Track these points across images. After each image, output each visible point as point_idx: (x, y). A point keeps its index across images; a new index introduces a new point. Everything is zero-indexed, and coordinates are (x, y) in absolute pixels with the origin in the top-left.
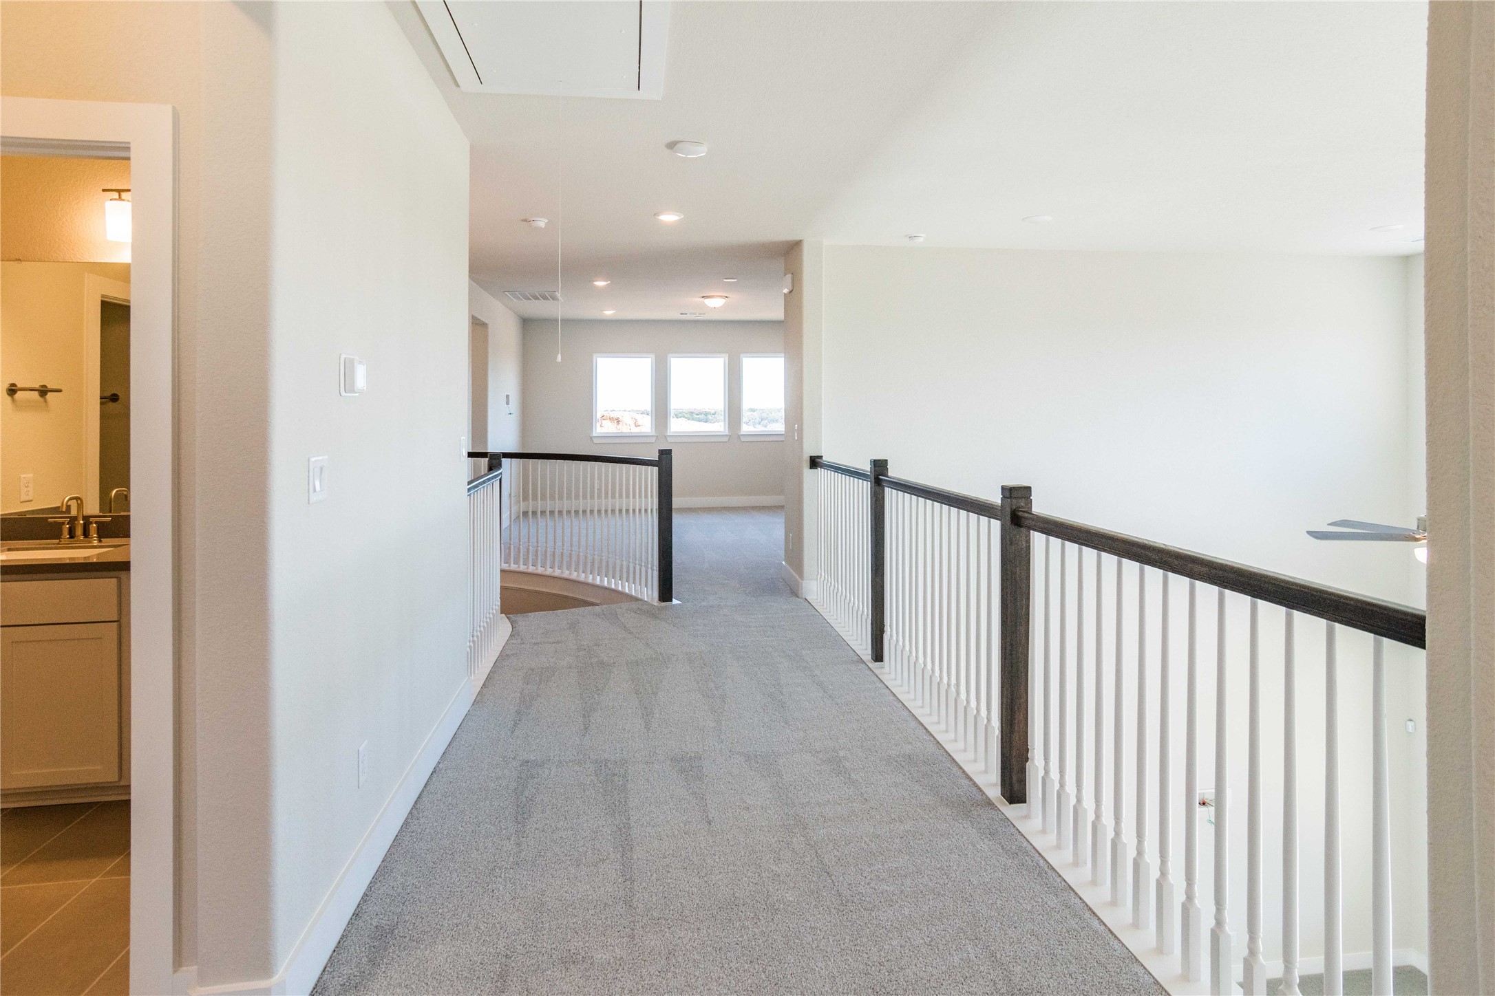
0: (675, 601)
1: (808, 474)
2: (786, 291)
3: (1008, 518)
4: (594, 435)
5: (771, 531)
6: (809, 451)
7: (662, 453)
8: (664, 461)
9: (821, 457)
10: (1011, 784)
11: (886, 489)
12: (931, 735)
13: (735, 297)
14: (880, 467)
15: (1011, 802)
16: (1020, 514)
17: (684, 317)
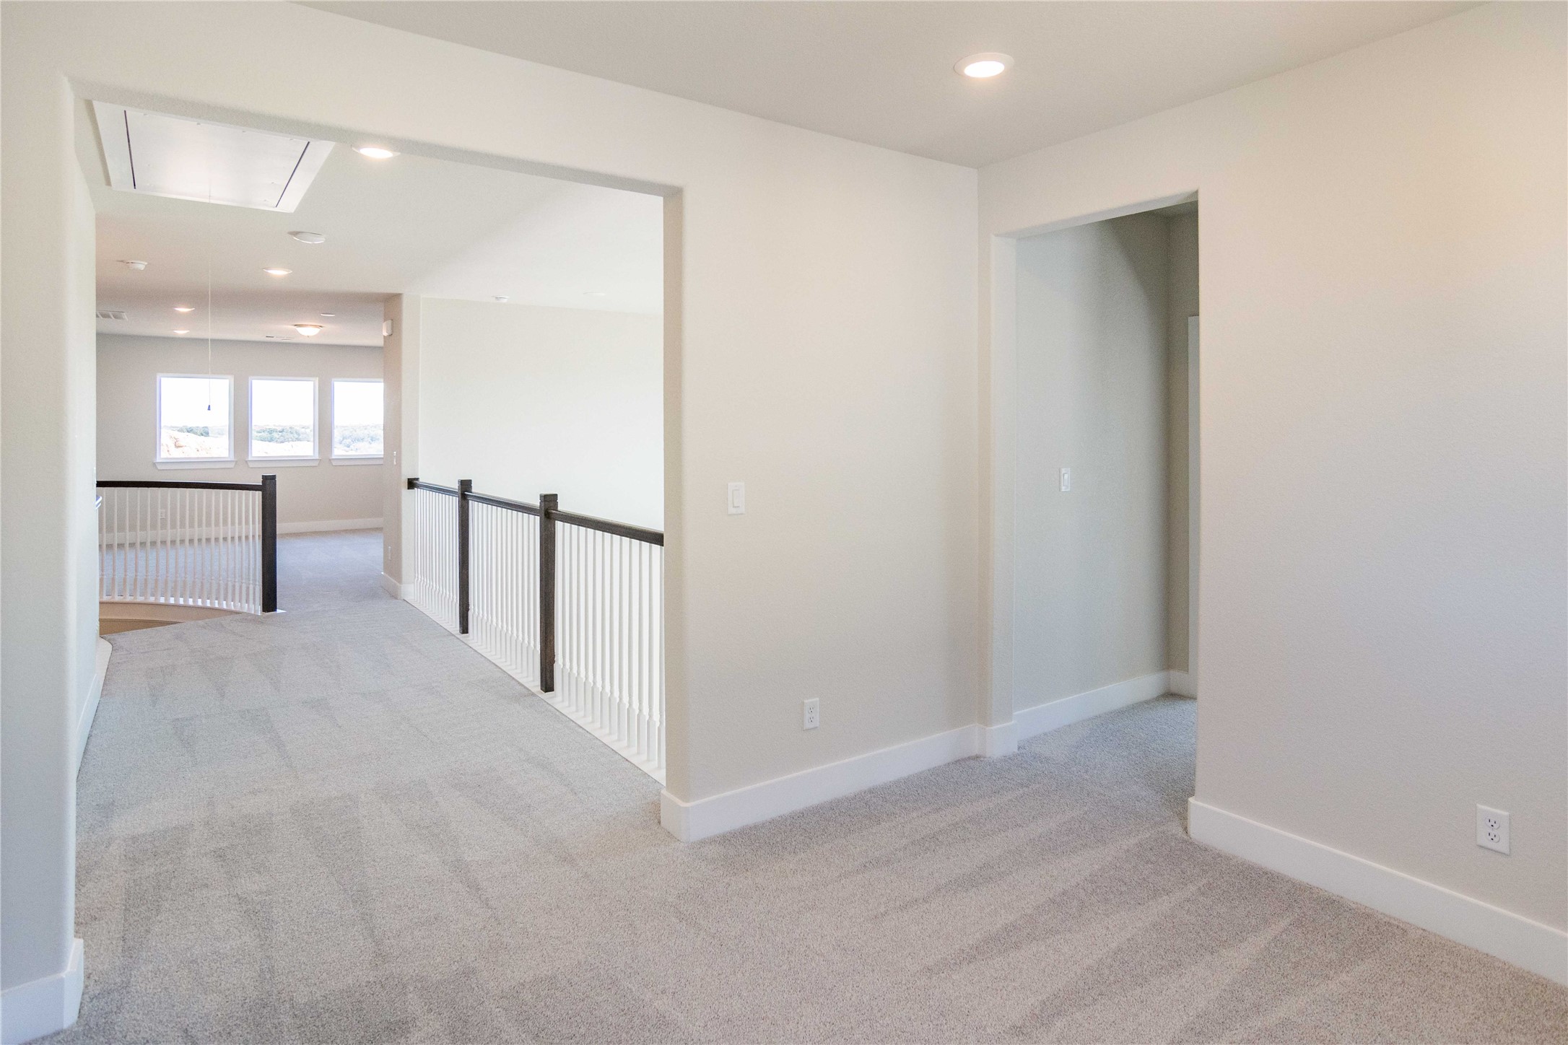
0: (279, 611)
1: (406, 493)
2: (385, 334)
3: (543, 515)
4: (158, 461)
5: (369, 553)
6: (408, 474)
7: (265, 478)
8: (268, 487)
9: (417, 479)
10: (546, 680)
11: (470, 502)
12: (500, 668)
13: (328, 327)
14: (466, 485)
15: (546, 692)
16: (550, 511)
17: (269, 339)
